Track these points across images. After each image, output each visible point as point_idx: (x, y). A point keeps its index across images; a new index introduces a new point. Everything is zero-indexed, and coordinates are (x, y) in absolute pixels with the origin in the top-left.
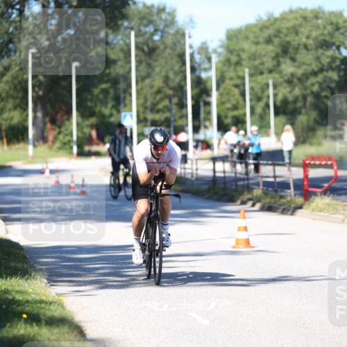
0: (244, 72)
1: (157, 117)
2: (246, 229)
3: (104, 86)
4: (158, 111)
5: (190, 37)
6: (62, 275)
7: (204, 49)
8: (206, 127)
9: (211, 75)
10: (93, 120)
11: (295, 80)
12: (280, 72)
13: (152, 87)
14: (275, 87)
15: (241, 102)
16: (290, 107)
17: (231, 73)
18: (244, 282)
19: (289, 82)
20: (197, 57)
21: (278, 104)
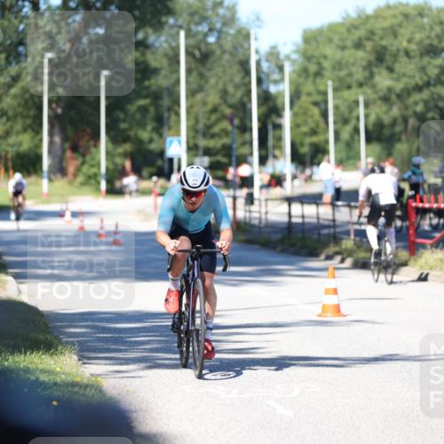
0: (327, 86)
1: (212, 143)
2: (335, 291)
3: (142, 102)
4: (213, 136)
5: (256, 39)
6: (95, 350)
7: (273, 55)
8: (275, 157)
9: (282, 89)
10: (127, 147)
11: (394, 97)
12: (374, 86)
13: (205, 104)
14: (367, 105)
15: (322, 125)
16: (387, 132)
17: (308, 87)
18: (336, 362)
19: (386, 99)
20: (265, 66)
21: (370, 127)
